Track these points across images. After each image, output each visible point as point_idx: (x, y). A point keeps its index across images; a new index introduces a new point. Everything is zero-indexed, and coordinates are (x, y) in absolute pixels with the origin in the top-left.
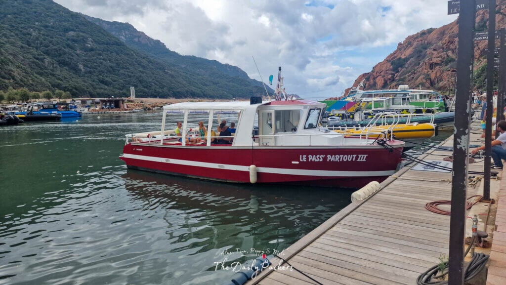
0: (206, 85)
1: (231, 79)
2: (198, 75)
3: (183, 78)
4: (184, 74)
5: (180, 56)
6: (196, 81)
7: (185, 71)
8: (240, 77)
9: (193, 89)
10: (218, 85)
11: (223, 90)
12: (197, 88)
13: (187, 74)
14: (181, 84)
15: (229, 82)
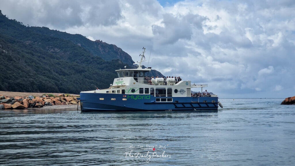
0: (64, 74)
1: (104, 65)
2: (52, 57)
3: (26, 62)
4: (29, 56)
5: (24, 27)
6: (47, 67)
7: (30, 51)
8: (120, 62)
9: (42, 79)
10: (83, 73)
11: (92, 83)
12: (48, 77)
13: (33, 55)
14: (23, 71)
15: (102, 69)
